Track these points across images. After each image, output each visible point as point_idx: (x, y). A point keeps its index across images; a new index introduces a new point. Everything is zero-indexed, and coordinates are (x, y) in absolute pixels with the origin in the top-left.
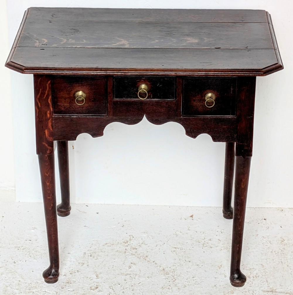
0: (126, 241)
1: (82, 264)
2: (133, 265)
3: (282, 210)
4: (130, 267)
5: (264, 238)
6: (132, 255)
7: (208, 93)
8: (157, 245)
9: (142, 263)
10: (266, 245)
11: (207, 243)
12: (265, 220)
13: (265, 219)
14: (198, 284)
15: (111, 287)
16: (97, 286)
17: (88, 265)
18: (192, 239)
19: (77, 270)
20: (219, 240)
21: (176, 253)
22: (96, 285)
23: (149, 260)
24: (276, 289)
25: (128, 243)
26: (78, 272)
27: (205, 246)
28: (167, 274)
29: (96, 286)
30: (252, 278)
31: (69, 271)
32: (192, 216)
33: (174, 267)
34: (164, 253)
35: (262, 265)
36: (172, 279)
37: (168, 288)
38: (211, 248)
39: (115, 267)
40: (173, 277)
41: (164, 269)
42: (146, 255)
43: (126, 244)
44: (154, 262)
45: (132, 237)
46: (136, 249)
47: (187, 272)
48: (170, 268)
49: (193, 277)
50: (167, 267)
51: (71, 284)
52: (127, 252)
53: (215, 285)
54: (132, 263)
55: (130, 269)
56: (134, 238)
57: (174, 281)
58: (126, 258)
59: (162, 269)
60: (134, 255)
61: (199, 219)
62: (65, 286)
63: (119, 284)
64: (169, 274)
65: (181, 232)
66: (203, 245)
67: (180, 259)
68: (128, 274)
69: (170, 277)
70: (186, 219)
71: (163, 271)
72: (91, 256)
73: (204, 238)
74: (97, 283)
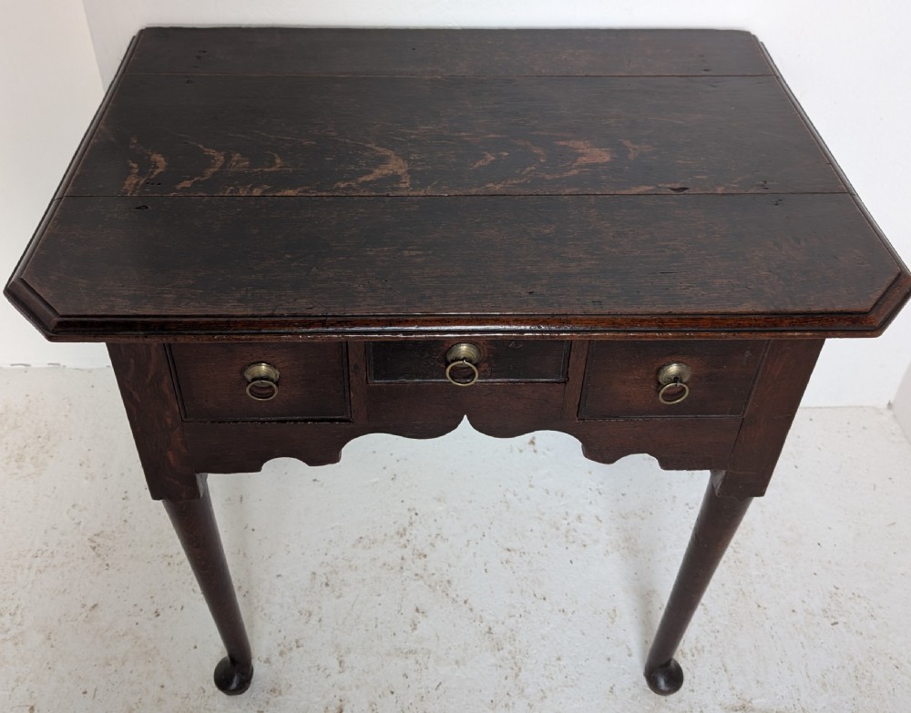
0: (401, 530)
1: (308, 614)
2: (419, 615)
4: (414, 626)
5: (690, 508)
6: (417, 578)
7: (670, 364)
8: (468, 541)
9: (441, 607)
11: (575, 531)
14: (572, 686)
15: (374, 707)
16: (341, 701)
17: (320, 620)
18: (541, 519)
19: (297, 637)
20: (597, 518)
21: (511, 568)
22: (338, 698)
23: (454, 596)
24: (752, 699)
25: (407, 537)
26: (298, 647)
27: (571, 539)
28: (499, 650)
30: (689, 657)
31: (279, 645)
32: (532, 442)
33: (512, 620)
34: (486, 571)
36: (512, 669)
37: (507, 705)
38: (585, 546)
39: (382, 623)
40: (514, 658)
41: (490, 629)
42: (447, 578)
43: (403, 541)
44: (465, 602)
45: (413, 513)
46: (425, 556)
47: (543, 639)
48: (503, 623)
49: (559, 659)
50: (497, 622)
51: (280, 694)
52: (405, 567)
53: (612, 688)
54: (417, 610)
55: (416, 632)
56: (417, 517)
57: (517, 675)
58: (405, 590)
59: (487, 629)
60: (422, 577)
61: (548, 450)
62: (268, 703)
63: (392, 693)
64: (502, 649)
65: (515, 495)
66: (567, 537)
67: (522, 591)
68: (411, 652)
69: (507, 659)
70: (521, 451)
71: (488, 635)
72: (327, 585)
73: (567, 513)
74: (342, 689)
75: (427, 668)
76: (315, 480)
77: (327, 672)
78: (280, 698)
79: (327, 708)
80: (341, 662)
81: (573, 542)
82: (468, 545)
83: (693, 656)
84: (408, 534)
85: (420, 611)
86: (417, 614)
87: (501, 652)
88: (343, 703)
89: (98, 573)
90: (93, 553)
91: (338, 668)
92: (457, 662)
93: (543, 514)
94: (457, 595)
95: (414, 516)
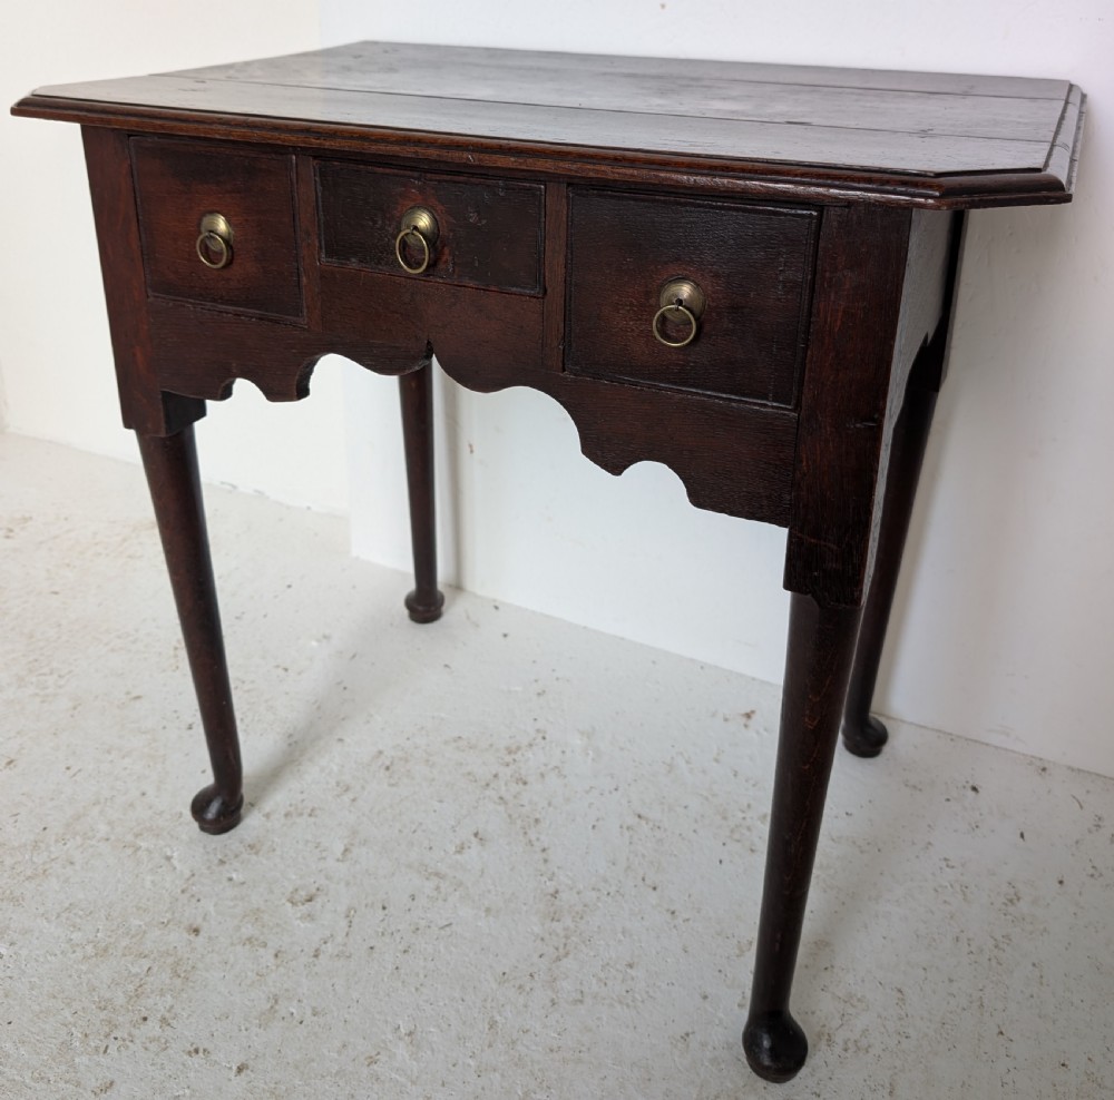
0: (514, 748)
1: (345, 788)
2: (475, 841)
3: (1044, 769)
4: (461, 849)
5: (948, 866)
6: (499, 801)
8: (591, 788)
9: (509, 844)
10: (945, 902)
11: (749, 829)
12: (973, 793)
13: (974, 789)
14: (628, 1006)
15: (353, 913)
16: (318, 890)
17: (354, 800)
18: (707, 799)
19: (316, 806)
21: (631, 837)
22: (316, 885)
23: (533, 838)
25: (516, 757)
26: (311, 815)
27: (737, 836)
28: (553, 920)
29: (314, 891)
30: (838, 1049)
31: (291, 805)
32: (748, 716)
33: (594, 894)
34: (594, 827)
35: (900, 991)
36: (557, 949)
37: (520, 987)
38: (752, 851)
39: (424, 831)
40: (567, 937)
41: (557, 892)
42: (538, 816)
43: (508, 759)
44: (544, 850)
45: (541, 735)
46: (525, 783)
47: (623, 933)
48: (578, 893)
49: (630, 966)
50: (571, 889)
51: (257, 853)
52: (492, 785)
53: (687, 1035)
54: (476, 835)
55: (458, 857)
56: (543, 742)
57: (558, 959)
58: (476, 808)
59: (552, 891)
60: (506, 803)
61: (766, 730)
62: (236, 856)
63: (384, 908)
64: (558, 921)
65: (688, 762)
66: (732, 831)
67: (629, 867)
68: (437, 874)
69: (557, 935)
70: (726, 720)
71: (549, 897)
72: (388, 768)
73: (749, 806)
74: (328, 878)
75: (445, 900)
76: (446, 666)
77: (324, 854)
78: (254, 857)
79: (297, 890)
80: (346, 850)
81: (738, 841)
82: (587, 792)
83: (846, 1050)
84: (520, 753)
85: (480, 836)
86: (473, 838)
87: (555, 924)
88: (319, 893)
89: (164, 671)
90: (172, 653)
91: (339, 855)
92: (488, 910)
93: (714, 795)
94: (538, 839)
95: (539, 740)
